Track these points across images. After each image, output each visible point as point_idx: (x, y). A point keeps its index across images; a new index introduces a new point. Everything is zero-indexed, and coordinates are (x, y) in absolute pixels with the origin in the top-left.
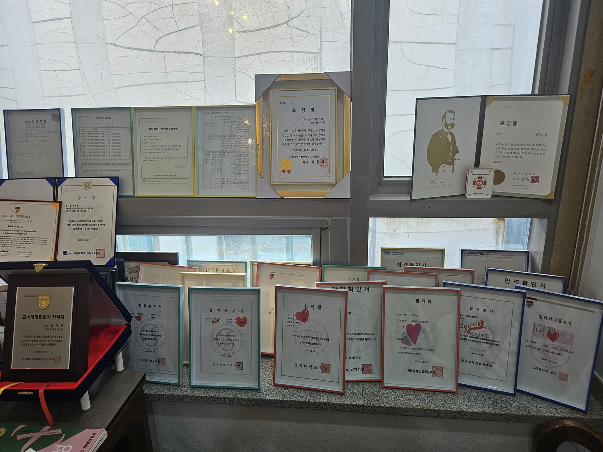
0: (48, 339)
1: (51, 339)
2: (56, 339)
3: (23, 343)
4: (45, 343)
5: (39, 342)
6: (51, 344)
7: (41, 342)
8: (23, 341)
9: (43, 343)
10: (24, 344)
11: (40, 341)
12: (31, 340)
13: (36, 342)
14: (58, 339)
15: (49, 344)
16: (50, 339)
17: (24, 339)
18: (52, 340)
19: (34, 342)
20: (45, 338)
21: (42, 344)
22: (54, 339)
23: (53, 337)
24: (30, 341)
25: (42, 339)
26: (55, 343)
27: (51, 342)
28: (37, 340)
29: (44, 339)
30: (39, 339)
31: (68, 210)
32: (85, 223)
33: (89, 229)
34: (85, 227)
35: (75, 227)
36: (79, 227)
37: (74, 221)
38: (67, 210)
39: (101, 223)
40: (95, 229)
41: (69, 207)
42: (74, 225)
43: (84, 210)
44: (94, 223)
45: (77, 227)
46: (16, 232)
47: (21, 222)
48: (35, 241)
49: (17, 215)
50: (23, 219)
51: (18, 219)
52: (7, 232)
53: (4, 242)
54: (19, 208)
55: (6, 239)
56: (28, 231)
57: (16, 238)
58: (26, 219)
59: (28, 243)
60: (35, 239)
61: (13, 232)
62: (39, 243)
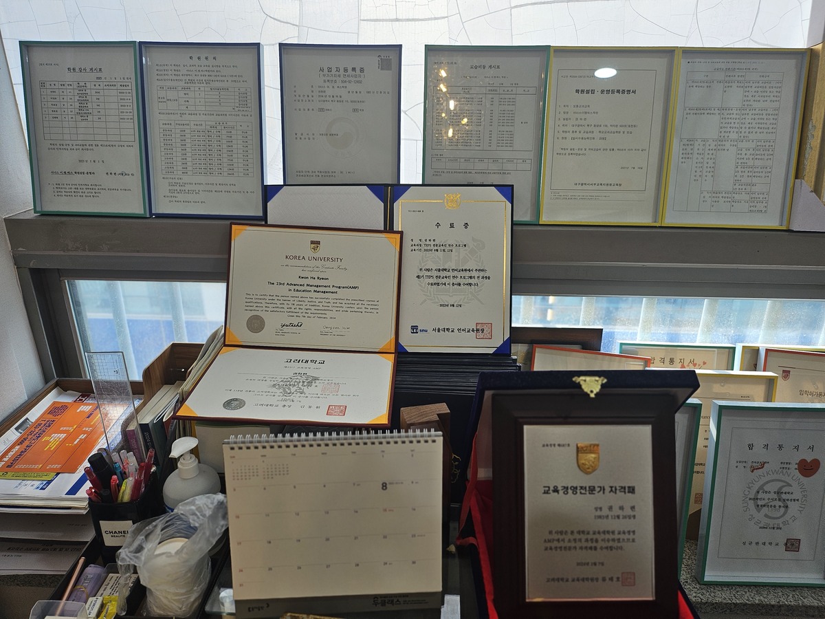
0: (603, 536)
1: (611, 536)
2: (622, 536)
3: (548, 545)
4: (599, 545)
5: (584, 544)
6: (611, 548)
7: (589, 544)
8: (549, 541)
9: (594, 544)
10: (551, 549)
11: (587, 540)
12: (566, 540)
13: (578, 545)
14: (626, 536)
15: (607, 548)
16: (607, 536)
17: (550, 537)
18: (613, 540)
19: (573, 544)
20: (597, 536)
21: (591, 548)
22: (616, 536)
23: (613, 532)
24: (563, 540)
25: (590, 537)
26: (619, 545)
27: (611, 544)
28: (580, 540)
29: (595, 537)
30: (583, 537)
31: (416, 248)
32: (451, 274)
33: (459, 284)
34: (452, 280)
35: (431, 281)
36: (440, 281)
37: (428, 270)
38: (413, 248)
39: (482, 274)
40: (470, 284)
41: (416, 242)
42: (430, 277)
43: (447, 248)
44: (467, 274)
45: (435, 281)
46: (316, 289)
47: (324, 270)
48: (356, 306)
49: (316, 255)
50: (328, 264)
51: (319, 263)
52: (296, 288)
53: (293, 307)
54: (318, 243)
55: (296, 303)
56: (339, 288)
57: (317, 301)
58: (335, 264)
59: (341, 309)
60: (356, 302)
61: (309, 288)
62: (363, 310)
